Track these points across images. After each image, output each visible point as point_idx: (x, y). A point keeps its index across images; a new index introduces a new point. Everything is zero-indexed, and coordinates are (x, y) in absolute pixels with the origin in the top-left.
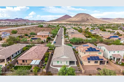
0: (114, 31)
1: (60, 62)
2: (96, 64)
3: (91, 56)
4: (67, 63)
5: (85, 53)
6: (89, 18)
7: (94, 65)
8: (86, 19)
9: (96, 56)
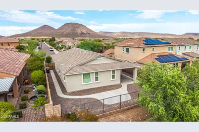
1: (93, 77)
5: (144, 50)
9: (166, 54)
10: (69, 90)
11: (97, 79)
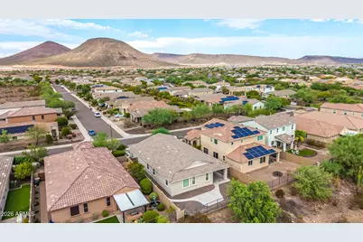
0: (214, 85)
1: (190, 182)
2: (264, 165)
3: (246, 148)
4: (207, 179)
5: (232, 144)
6: (126, 53)
7: (263, 168)
8: (119, 56)
10: (172, 195)
11: (194, 183)
